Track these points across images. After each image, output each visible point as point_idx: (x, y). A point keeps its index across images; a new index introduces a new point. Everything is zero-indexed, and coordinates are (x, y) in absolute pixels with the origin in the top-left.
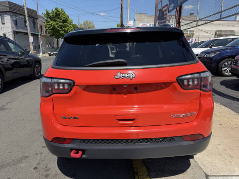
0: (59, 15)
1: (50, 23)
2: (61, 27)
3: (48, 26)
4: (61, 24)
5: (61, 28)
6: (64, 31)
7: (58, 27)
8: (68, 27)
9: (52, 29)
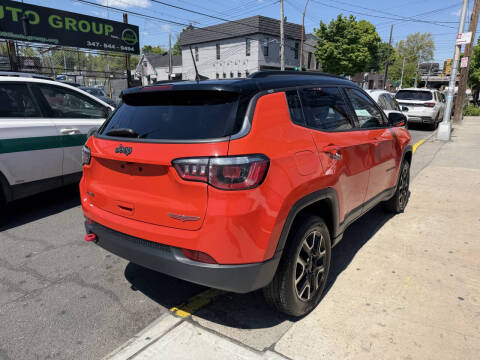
0: (344, 28)
1: (325, 47)
2: (345, 52)
3: (320, 53)
4: (345, 46)
5: (344, 55)
6: (350, 60)
7: (340, 53)
8: (359, 51)
9: (328, 58)
